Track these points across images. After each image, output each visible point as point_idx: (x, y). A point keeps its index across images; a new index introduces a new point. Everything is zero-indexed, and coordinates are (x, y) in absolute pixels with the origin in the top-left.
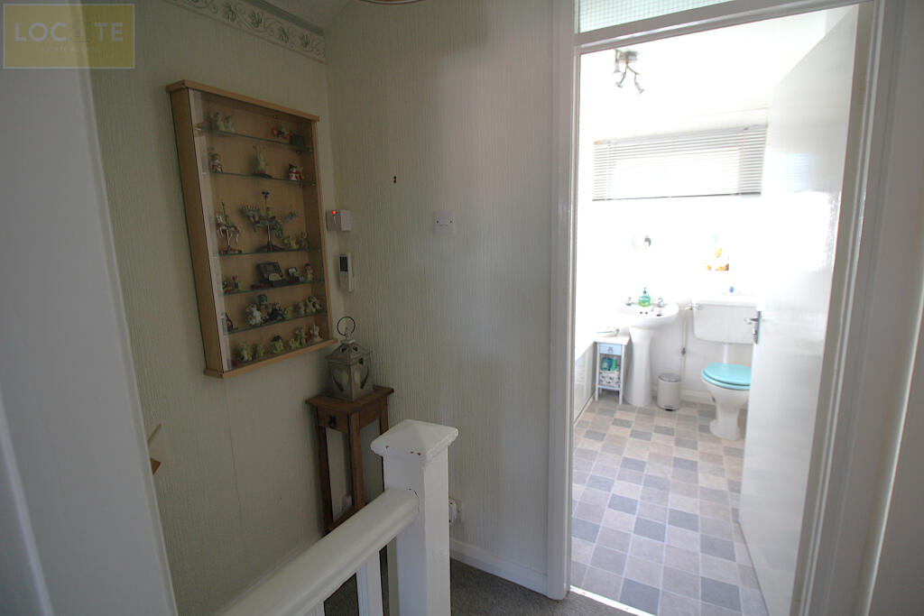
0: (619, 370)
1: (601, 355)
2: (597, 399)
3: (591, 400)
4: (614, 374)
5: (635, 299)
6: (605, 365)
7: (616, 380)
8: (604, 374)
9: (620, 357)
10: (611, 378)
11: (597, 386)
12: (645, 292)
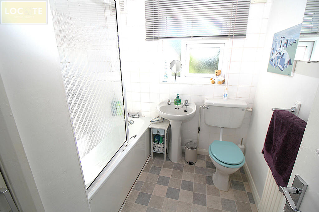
0: (164, 143)
1: (153, 134)
2: (152, 158)
3: (150, 158)
4: (161, 145)
5: (173, 101)
6: (156, 140)
7: (162, 149)
8: (155, 145)
9: (164, 136)
10: (159, 148)
11: (152, 151)
12: (178, 97)
